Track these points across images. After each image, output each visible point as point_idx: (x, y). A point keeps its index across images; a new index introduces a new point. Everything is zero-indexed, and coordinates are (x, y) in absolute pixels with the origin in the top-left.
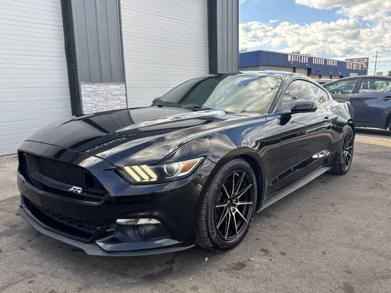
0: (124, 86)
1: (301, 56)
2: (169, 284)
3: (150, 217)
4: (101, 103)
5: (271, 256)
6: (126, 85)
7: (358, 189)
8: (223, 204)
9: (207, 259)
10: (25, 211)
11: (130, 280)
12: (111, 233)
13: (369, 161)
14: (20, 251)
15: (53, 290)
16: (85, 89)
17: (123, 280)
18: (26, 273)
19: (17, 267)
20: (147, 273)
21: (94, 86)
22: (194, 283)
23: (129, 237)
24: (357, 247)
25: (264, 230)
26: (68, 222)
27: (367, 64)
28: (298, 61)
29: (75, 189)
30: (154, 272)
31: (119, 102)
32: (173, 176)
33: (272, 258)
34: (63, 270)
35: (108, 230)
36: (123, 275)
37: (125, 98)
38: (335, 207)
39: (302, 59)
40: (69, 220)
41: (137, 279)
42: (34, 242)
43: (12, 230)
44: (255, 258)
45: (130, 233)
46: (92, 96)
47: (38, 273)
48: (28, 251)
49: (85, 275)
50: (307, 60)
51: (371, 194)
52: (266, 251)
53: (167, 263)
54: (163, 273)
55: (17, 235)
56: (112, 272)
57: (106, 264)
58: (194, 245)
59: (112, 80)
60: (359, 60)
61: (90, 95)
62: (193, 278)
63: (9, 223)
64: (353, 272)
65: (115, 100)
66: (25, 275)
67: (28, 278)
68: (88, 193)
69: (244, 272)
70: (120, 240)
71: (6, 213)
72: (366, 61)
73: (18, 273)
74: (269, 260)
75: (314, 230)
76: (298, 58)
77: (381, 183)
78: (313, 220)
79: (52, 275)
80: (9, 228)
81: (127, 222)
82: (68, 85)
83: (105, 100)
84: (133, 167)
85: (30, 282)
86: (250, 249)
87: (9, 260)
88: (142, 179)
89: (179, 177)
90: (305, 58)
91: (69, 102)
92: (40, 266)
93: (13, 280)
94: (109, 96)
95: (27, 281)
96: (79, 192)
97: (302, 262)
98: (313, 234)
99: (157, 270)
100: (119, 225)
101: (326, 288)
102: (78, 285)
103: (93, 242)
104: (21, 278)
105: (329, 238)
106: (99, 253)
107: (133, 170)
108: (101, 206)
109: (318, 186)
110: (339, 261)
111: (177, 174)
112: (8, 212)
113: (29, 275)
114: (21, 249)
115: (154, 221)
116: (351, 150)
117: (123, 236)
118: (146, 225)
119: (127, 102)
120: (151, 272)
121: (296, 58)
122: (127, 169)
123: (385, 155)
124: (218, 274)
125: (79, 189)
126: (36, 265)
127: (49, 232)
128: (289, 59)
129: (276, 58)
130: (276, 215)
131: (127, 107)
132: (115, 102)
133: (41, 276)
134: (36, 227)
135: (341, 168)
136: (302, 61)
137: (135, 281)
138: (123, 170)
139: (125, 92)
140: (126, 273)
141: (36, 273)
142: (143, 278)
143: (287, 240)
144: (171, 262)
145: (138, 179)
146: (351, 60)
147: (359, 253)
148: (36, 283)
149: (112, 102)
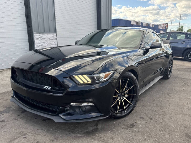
0: (56, 35)
1: (138, 22)
2: (99, 137)
3: (89, 102)
4: (44, 43)
5: (145, 120)
6: (57, 34)
7: (177, 86)
8: (115, 95)
9: (114, 123)
10: (15, 99)
11: (78, 135)
12: (68, 110)
13: (178, 72)
14: (15, 121)
15: (38, 142)
16: (36, 36)
17: (74, 135)
18: (21, 133)
19: (16, 129)
20: (86, 131)
21: (40, 35)
22: (111, 136)
23: (76, 112)
24: (186, 115)
25: (138, 107)
26: (42, 105)
27: (167, 26)
28: (136, 24)
29: (47, 87)
30: (89, 130)
31: (53, 43)
32: (99, 80)
33: (146, 121)
34: (41, 131)
35: (66, 109)
36: (73, 132)
37: (56, 41)
38: (169, 95)
39: (138, 23)
40: (43, 104)
41: (81, 134)
42: (21, 116)
43: (8, 110)
44: (138, 122)
45: (77, 110)
46: (40, 40)
47: (28, 133)
48: (19, 121)
49: (53, 133)
50: (140, 24)
51: (184, 88)
52: (143, 118)
53: (94, 125)
54: (94, 130)
55: (11, 113)
56: (67, 131)
57: (63, 127)
58: (109, 116)
59: (49, 32)
60: (163, 24)
61: (38, 39)
62: (110, 133)
63: (5, 106)
64: (187, 127)
65: (51, 42)
66: (20, 134)
67: (23, 135)
68: (54, 89)
69: (134, 129)
70: (72, 114)
71: (2, 101)
72: (167, 25)
73: (16, 133)
74: (145, 122)
75: (163, 107)
76: (136, 23)
77: (187, 83)
78: (160, 101)
79: (35, 134)
80: (6, 109)
81: (76, 105)
82: (27, 34)
83: (46, 42)
84: (79, 76)
85: (25, 138)
86: (134, 117)
87: (10, 126)
88: (84, 82)
89: (103, 81)
90: (139, 23)
91: (28, 43)
92: (27, 129)
93: (15, 137)
94: (49, 40)
95: (22, 137)
96: (49, 89)
97: (161, 123)
98: (162, 108)
99: (90, 129)
100: (72, 106)
101: (177, 136)
102: (51, 138)
103: (58, 115)
104: (19, 136)
105: (171, 110)
106: (61, 121)
107: (79, 77)
108: (63, 96)
109: (158, 85)
110: (179, 122)
111: (102, 79)
112: (3, 100)
113: (23, 134)
114: (15, 120)
115: (91, 104)
116: (171, 67)
117: (74, 112)
118: (86, 106)
119: (57, 43)
120: (88, 130)
121: (135, 23)
122: (76, 77)
123: (184, 69)
124: (122, 130)
125: (48, 88)
126: (25, 128)
127: (32, 110)
128: (132, 23)
129: (126, 23)
130: (142, 99)
131: (57, 46)
132: (51, 43)
133: (29, 134)
134: (24, 108)
135: (167, 76)
136: (138, 25)
137: (80, 135)
138: (74, 77)
139: (56, 38)
140: (75, 131)
141: (26, 133)
142: (84, 133)
143: (151, 112)
144: (97, 125)
145: (82, 82)
146: (160, 24)
147: (187, 118)
148: (27, 138)
149: (50, 43)
